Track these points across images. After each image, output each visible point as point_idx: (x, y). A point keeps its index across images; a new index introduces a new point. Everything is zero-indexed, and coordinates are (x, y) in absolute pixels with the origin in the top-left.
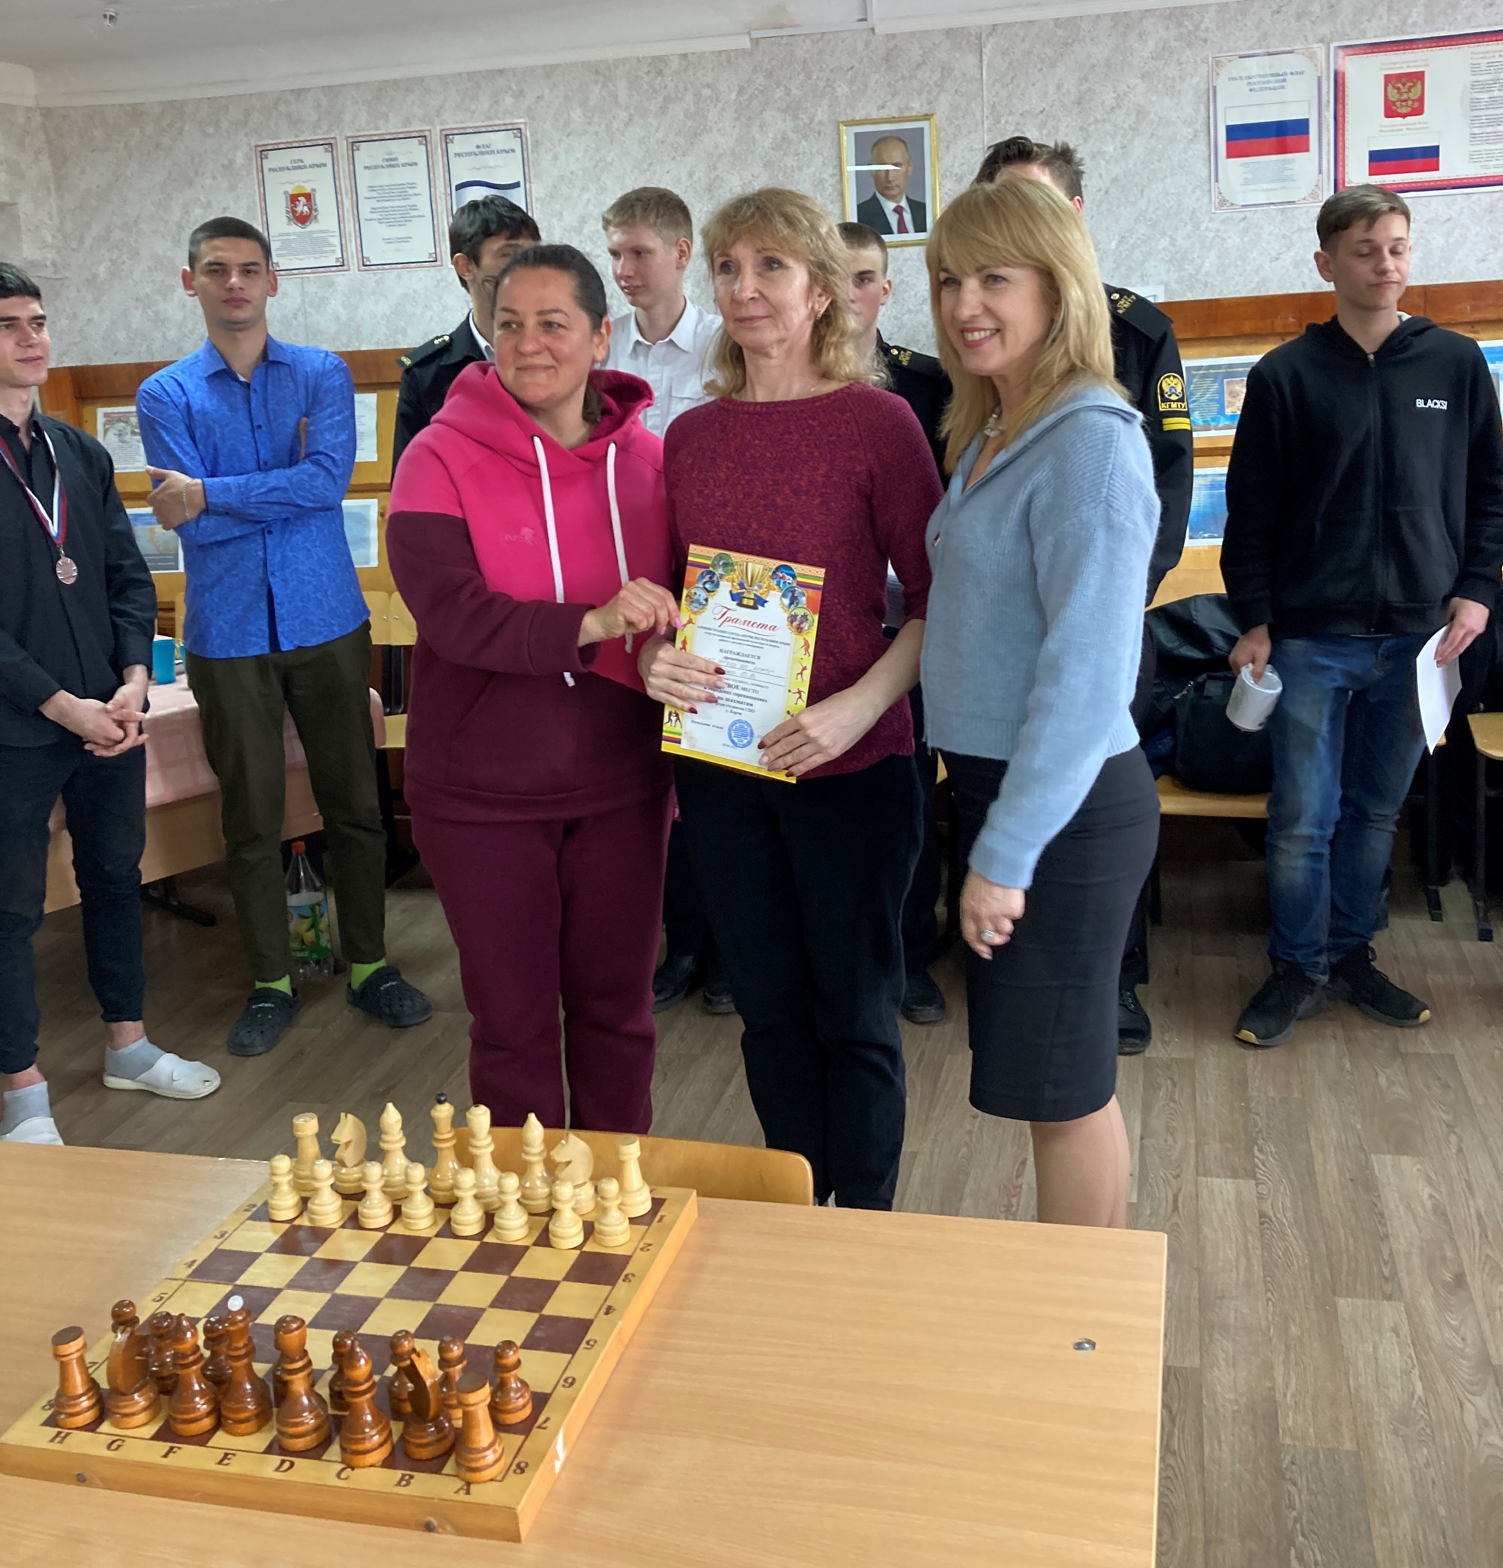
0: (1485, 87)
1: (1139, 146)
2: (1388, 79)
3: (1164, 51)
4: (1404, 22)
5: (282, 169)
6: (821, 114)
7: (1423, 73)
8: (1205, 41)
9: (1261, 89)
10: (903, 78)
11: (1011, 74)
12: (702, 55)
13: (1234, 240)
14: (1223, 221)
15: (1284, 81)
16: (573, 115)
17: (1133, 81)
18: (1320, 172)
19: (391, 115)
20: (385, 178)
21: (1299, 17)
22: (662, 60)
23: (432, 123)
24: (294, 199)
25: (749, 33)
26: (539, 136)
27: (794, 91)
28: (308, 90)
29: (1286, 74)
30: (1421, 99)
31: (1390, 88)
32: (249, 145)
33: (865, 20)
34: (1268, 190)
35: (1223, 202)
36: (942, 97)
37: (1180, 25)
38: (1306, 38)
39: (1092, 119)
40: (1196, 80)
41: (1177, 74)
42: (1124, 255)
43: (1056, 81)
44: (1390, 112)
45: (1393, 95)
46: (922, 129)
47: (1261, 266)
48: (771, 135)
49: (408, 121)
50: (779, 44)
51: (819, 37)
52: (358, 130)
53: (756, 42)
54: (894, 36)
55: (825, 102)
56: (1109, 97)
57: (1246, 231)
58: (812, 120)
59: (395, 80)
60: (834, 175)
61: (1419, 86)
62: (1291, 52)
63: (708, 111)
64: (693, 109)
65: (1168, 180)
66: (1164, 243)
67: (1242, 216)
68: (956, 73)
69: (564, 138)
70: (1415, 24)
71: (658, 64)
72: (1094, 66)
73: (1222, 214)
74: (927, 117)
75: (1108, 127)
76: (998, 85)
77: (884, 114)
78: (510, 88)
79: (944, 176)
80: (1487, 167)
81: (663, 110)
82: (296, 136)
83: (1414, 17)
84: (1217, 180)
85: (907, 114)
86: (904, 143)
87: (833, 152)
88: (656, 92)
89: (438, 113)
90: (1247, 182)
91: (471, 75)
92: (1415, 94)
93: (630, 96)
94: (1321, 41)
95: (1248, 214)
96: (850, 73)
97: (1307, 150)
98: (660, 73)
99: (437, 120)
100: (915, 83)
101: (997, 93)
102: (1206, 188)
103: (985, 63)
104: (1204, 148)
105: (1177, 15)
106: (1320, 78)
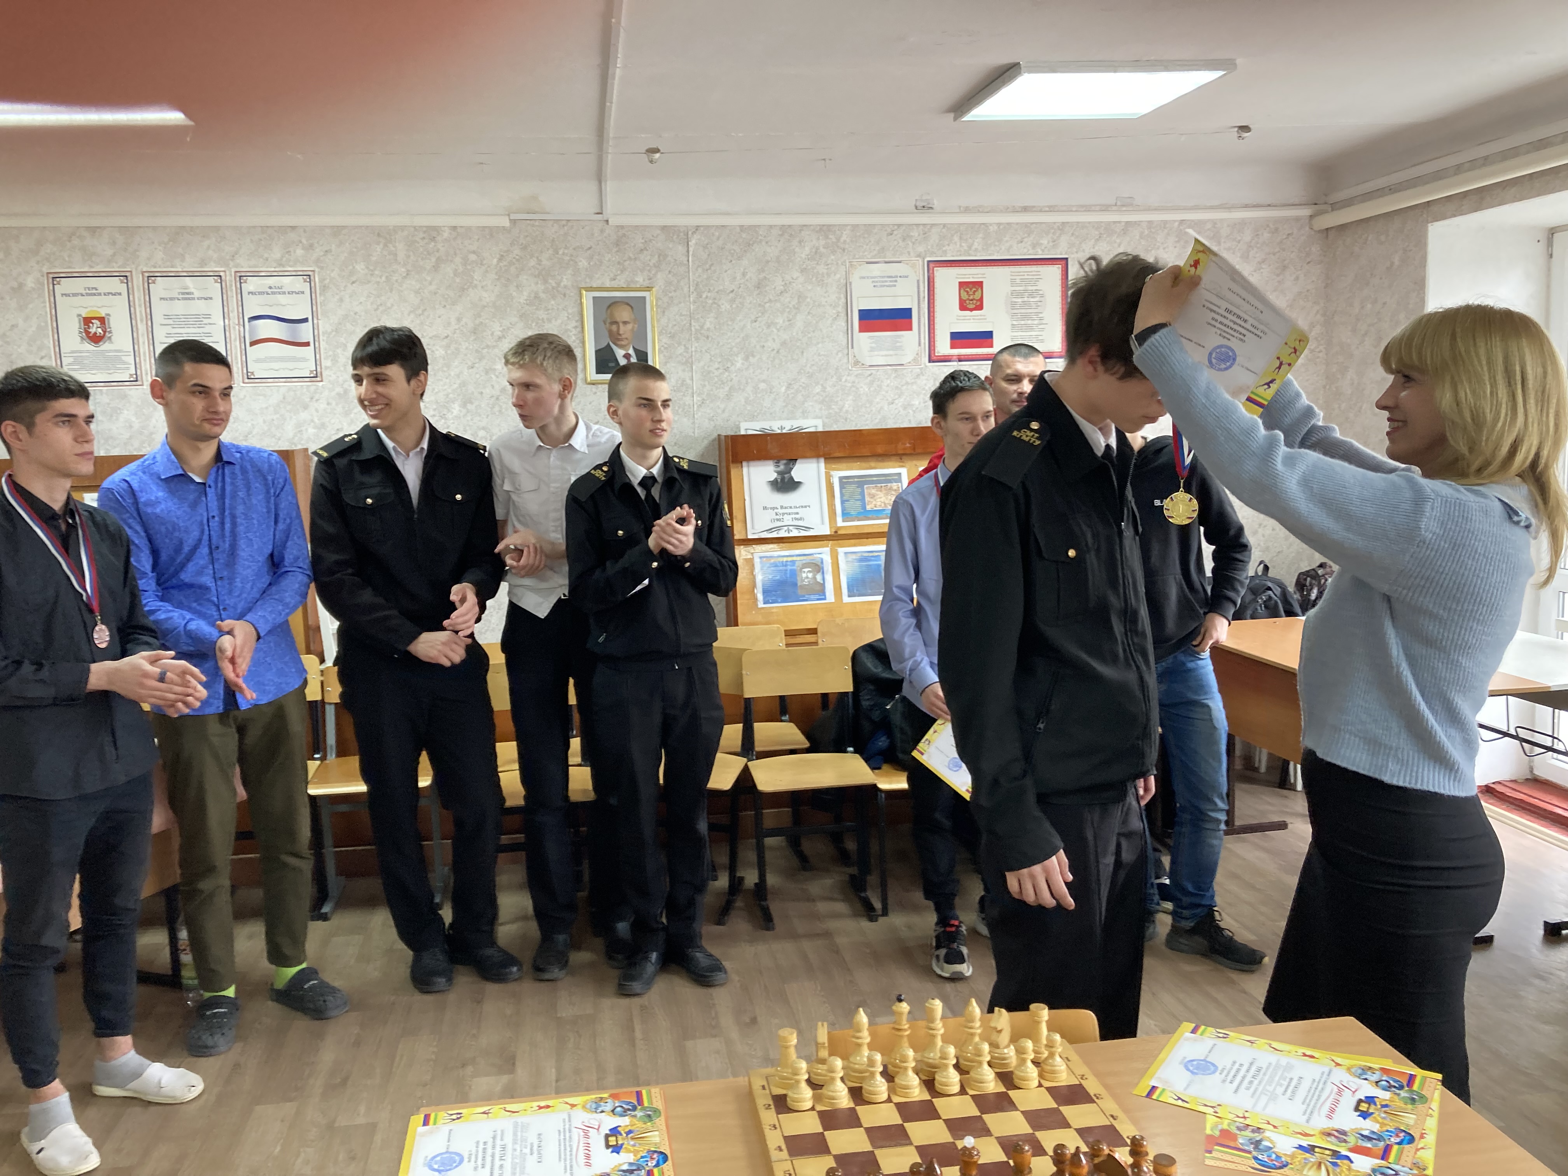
0: (1020, 294)
1: (800, 321)
2: (962, 285)
3: (816, 255)
4: (970, 247)
5: (75, 295)
6: (567, 280)
7: (982, 282)
8: (844, 250)
9: (882, 286)
10: (630, 259)
11: (710, 263)
12: (469, 229)
13: (864, 389)
14: (856, 376)
15: (896, 281)
16: (358, 267)
17: (796, 274)
18: (920, 345)
19: (187, 256)
20: (180, 308)
21: (904, 240)
22: (436, 229)
23: (227, 265)
24: (87, 321)
25: (509, 215)
26: (327, 281)
27: (545, 262)
28: (104, 228)
29: (896, 277)
30: (981, 299)
31: (962, 291)
32: (41, 271)
33: (601, 213)
34: (886, 356)
35: (857, 363)
36: (659, 275)
37: (827, 237)
38: (909, 253)
39: (767, 300)
40: (838, 276)
41: (825, 271)
42: (791, 396)
43: (742, 269)
44: (963, 307)
45: (965, 296)
46: (644, 298)
47: (882, 408)
48: (525, 293)
49: (203, 263)
50: (533, 226)
51: (564, 222)
52: (155, 267)
53: (514, 222)
54: (622, 227)
55: (570, 271)
56: (779, 284)
57: (871, 383)
58: (558, 284)
59: (192, 227)
60: (576, 327)
61: (980, 291)
62: (900, 262)
63: (474, 272)
64: (461, 269)
65: (820, 345)
66: (818, 389)
67: (869, 372)
68: (669, 258)
69: (349, 285)
70: (976, 250)
71: (432, 233)
72: (768, 261)
73: (856, 371)
74: (649, 289)
75: (778, 305)
76: (700, 270)
77: (615, 284)
78: (301, 242)
79: (660, 333)
81: (436, 268)
82: (91, 267)
83: (976, 245)
84: (852, 347)
85: (633, 286)
86: (632, 308)
87: (576, 310)
88: (429, 254)
89: (233, 257)
90: (872, 350)
91: (264, 229)
92: (977, 296)
93: (408, 257)
94: (919, 256)
95: (874, 372)
96: (589, 252)
97: (910, 329)
98: (433, 239)
99: (231, 263)
100: (638, 263)
101: (700, 276)
102: (846, 352)
103: (691, 253)
104: (844, 324)
105: (824, 230)
106: (918, 281)
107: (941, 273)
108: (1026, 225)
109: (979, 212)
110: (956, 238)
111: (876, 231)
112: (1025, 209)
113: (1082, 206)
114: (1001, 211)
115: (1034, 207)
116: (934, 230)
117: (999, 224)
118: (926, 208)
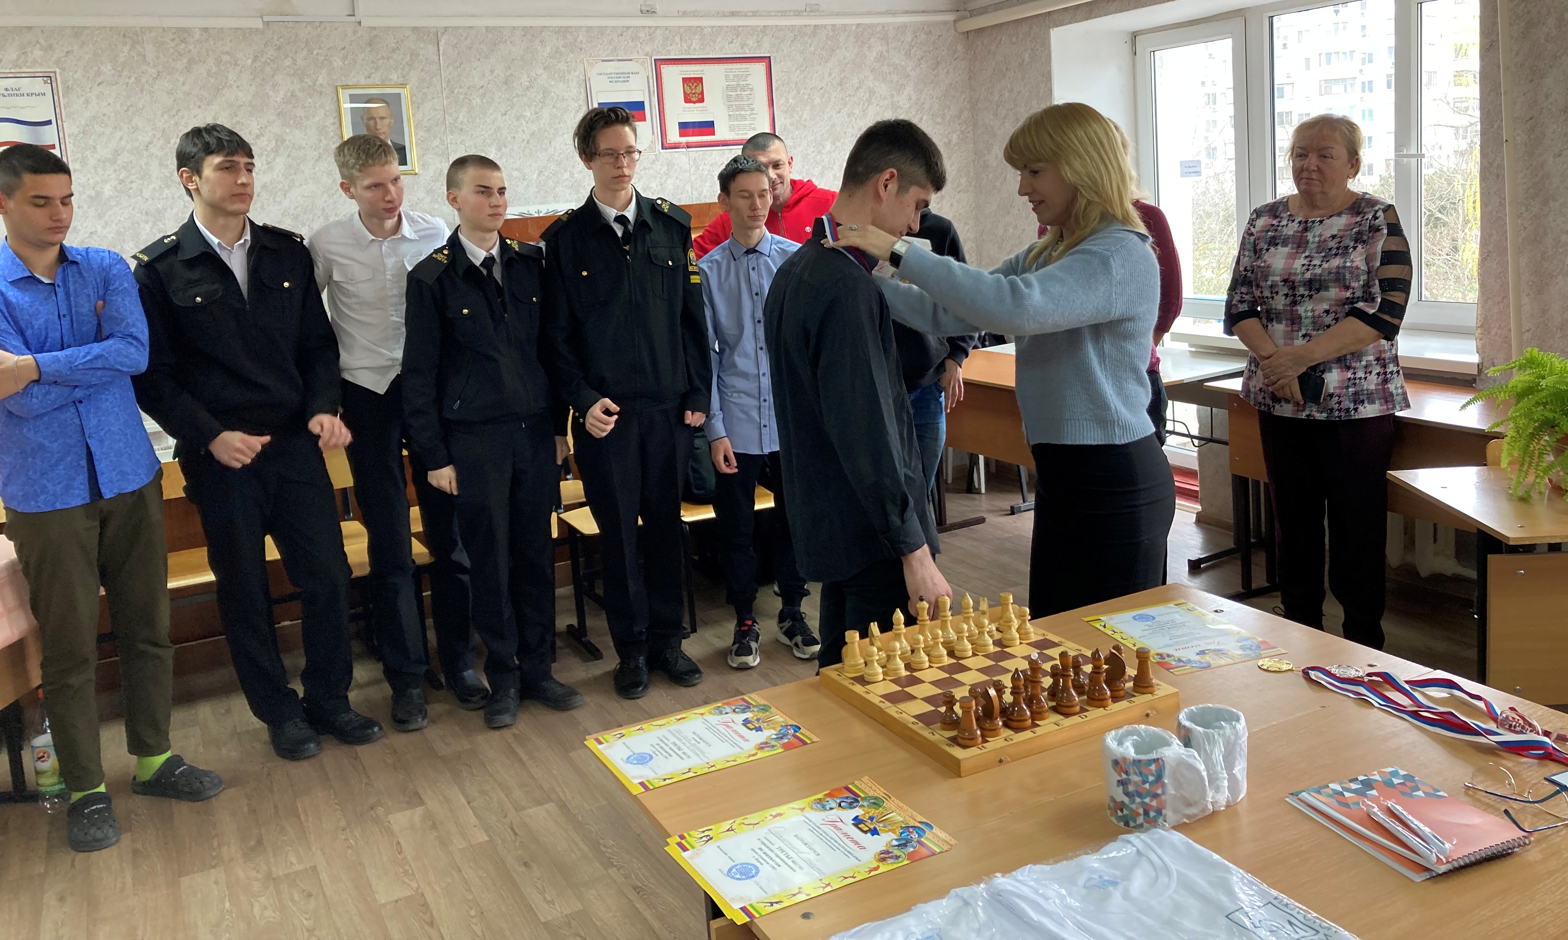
0: (733, 89)
1: (546, 113)
2: (684, 80)
3: (556, 53)
4: (689, 47)
6: (322, 79)
7: (701, 78)
8: (581, 49)
9: (616, 82)
10: (383, 58)
11: (459, 61)
12: (220, 30)
15: (628, 77)
16: (103, 68)
17: (540, 71)
18: (654, 134)
21: (633, 40)
22: (184, 31)
25: (261, 17)
26: (69, 82)
27: (300, 62)
29: (628, 73)
30: (702, 93)
31: (685, 85)
33: (354, 15)
36: (412, 73)
37: (565, 38)
38: (638, 52)
39: (514, 95)
40: (577, 73)
41: (565, 68)
42: (542, 182)
43: (490, 67)
44: (687, 100)
45: (688, 91)
46: (399, 94)
50: (286, 27)
51: (316, 24)
53: (267, 24)
54: (375, 28)
56: (525, 80)
58: (314, 83)
60: (334, 123)
61: (700, 85)
62: (631, 60)
63: (228, 72)
64: (214, 69)
68: (421, 57)
69: (95, 87)
70: (696, 49)
71: (182, 34)
72: (514, 60)
74: (402, 86)
75: (525, 99)
76: (451, 68)
77: (370, 81)
79: (416, 127)
80: (738, 134)
83: (694, 45)
85: (387, 83)
86: (387, 104)
87: (332, 107)
88: (180, 55)
92: (699, 90)
94: (647, 55)
96: (343, 52)
98: (183, 40)
100: (391, 61)
101: (451, 73)
103: (441, 52)
105: (563, 31)
106: (648, 77)
107: (667, 71)
108: (735, 28)
109: (694, 16)
110: (677, 39)
111: (608, 32)
112: (733, 14)
113: (780, 12)
114: (713, 16)
115: (739, 12)
116: (658, 32)
117: (712, 27)
118: (650, 12)
